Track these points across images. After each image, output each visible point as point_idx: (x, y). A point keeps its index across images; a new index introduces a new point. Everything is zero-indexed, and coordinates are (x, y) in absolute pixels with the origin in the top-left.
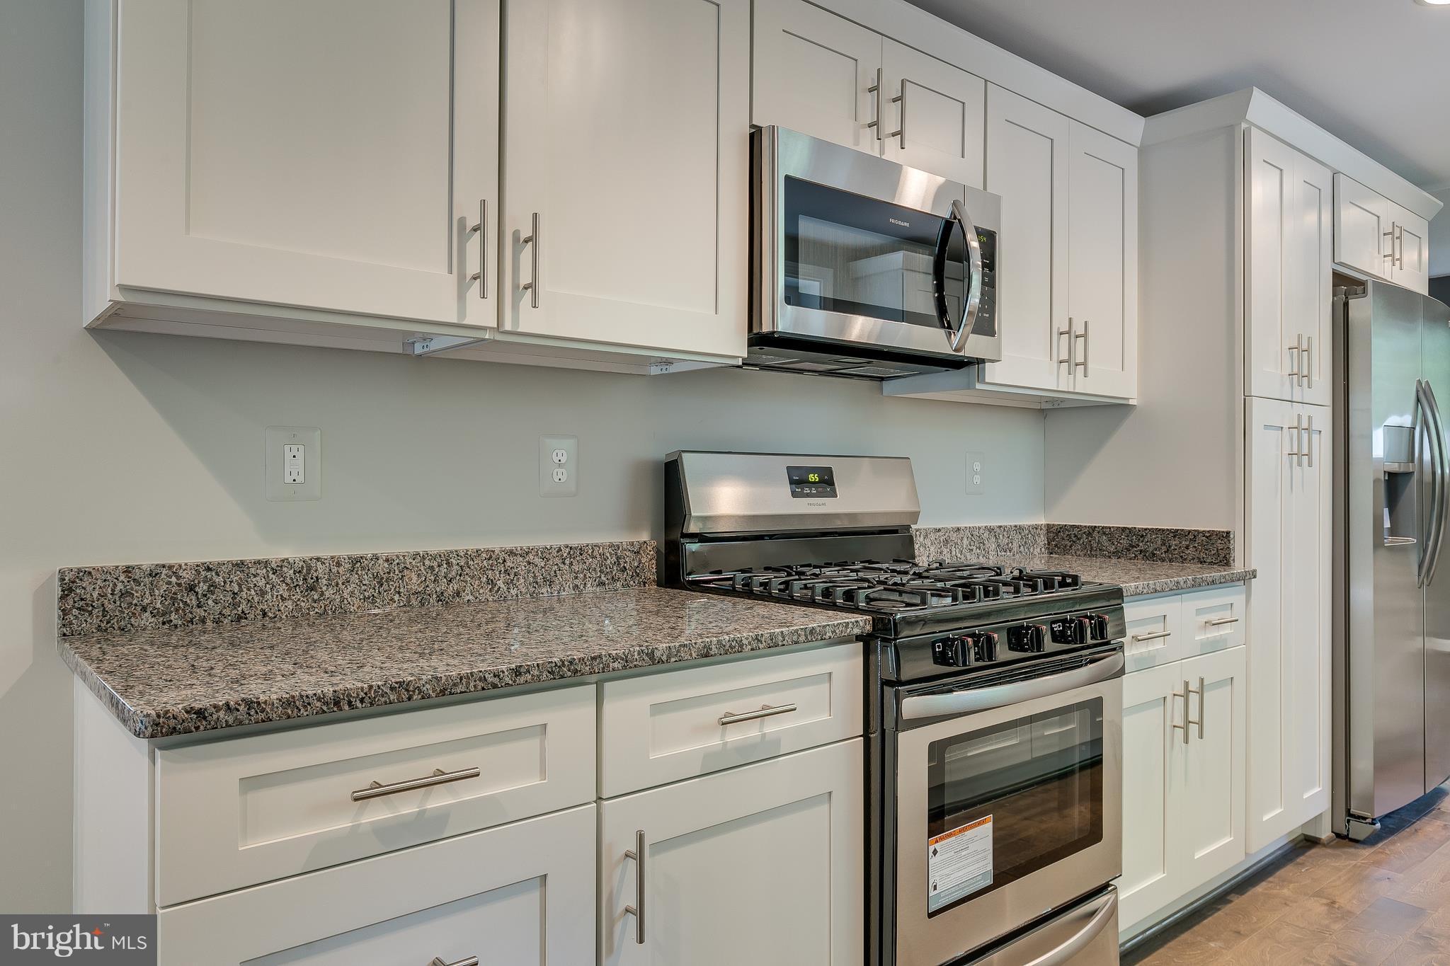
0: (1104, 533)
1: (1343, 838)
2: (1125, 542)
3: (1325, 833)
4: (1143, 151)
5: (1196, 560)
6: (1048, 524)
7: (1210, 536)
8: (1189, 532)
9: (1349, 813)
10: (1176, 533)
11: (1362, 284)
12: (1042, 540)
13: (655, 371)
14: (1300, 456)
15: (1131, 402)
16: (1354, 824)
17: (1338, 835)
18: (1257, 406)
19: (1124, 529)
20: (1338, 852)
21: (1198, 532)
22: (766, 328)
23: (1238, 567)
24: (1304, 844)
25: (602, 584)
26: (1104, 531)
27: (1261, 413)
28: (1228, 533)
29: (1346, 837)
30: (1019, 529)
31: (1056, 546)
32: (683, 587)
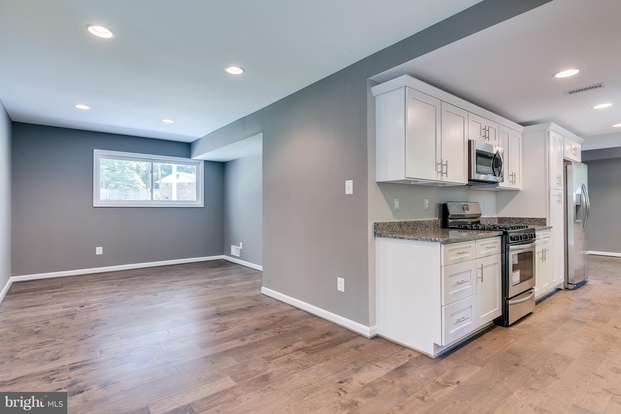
0: (513, 219)
1: (567, 289)
2: (519, 221)
3: (563, 288)
4: (523, 134)
5: (537, 224)
6: (498, 217)
7: (541, 219)
8: (536, 218)
9: (568, 283)
10: (532, 219)
11: (571, 162)
12: (497, 221)
13: (441, 186)
14: (559, 201)
15: (520, 190)
16: (569, 285)
17: (566, 288)
18: (551, 191)
19: (518, 218)
20: (567, 291)
21: (538, 218)
22: (472, 178)
23: (548, 225)
24: (559, 290)
25: (434, 228)
26: (513, 218)
27: (552, 192)
28: (545, 218)
29: (568, 289)
30: (493, 218)
31: (500, 222)
32: (448, 228)
